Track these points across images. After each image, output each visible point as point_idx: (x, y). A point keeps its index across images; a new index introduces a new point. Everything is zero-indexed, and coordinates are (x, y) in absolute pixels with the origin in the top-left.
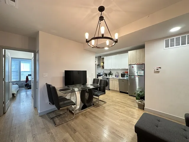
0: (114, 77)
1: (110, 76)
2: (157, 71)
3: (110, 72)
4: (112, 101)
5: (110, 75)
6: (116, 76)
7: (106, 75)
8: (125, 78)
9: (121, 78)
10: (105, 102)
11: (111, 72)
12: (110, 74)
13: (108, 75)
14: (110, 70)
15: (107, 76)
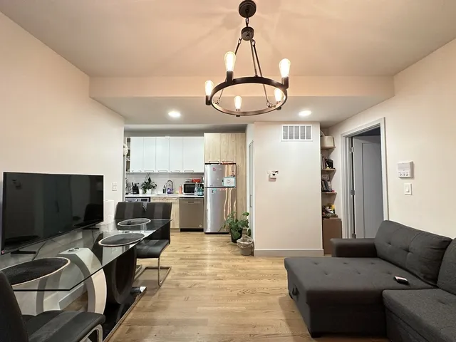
0: (161, 193)
1: (149, 191)
2: (274, 177)
3: (147, 181)
4: (181, 259)
5: (149, 188)
6: (164, 191)
7: (136, 189)
8: (196, 195)
9: (184, 195)
10: (167, 268)
11: (149, 180)
12: (148, 185)
13: (141, 191)
14: (149, 174)
15: (138, 193)
